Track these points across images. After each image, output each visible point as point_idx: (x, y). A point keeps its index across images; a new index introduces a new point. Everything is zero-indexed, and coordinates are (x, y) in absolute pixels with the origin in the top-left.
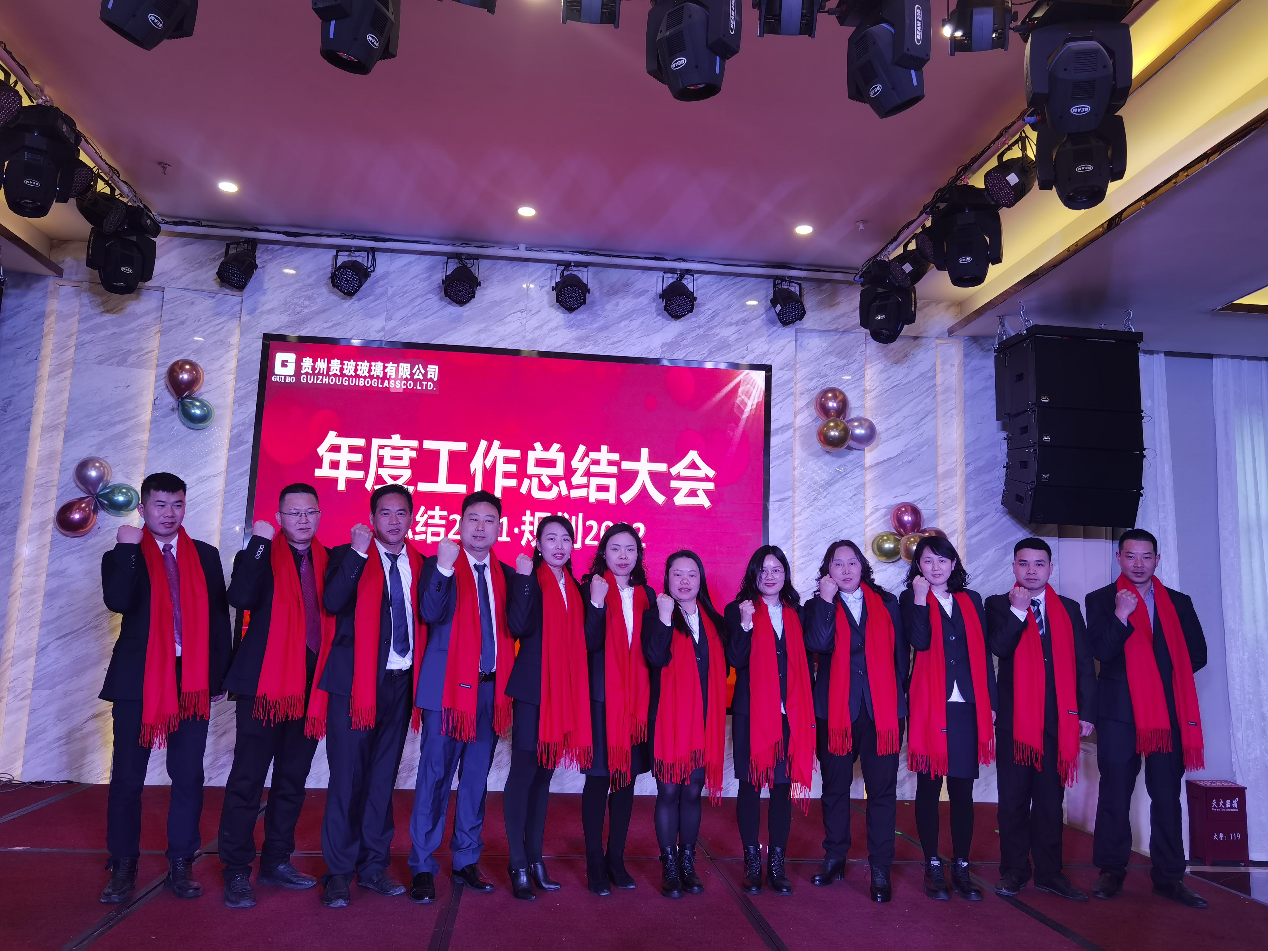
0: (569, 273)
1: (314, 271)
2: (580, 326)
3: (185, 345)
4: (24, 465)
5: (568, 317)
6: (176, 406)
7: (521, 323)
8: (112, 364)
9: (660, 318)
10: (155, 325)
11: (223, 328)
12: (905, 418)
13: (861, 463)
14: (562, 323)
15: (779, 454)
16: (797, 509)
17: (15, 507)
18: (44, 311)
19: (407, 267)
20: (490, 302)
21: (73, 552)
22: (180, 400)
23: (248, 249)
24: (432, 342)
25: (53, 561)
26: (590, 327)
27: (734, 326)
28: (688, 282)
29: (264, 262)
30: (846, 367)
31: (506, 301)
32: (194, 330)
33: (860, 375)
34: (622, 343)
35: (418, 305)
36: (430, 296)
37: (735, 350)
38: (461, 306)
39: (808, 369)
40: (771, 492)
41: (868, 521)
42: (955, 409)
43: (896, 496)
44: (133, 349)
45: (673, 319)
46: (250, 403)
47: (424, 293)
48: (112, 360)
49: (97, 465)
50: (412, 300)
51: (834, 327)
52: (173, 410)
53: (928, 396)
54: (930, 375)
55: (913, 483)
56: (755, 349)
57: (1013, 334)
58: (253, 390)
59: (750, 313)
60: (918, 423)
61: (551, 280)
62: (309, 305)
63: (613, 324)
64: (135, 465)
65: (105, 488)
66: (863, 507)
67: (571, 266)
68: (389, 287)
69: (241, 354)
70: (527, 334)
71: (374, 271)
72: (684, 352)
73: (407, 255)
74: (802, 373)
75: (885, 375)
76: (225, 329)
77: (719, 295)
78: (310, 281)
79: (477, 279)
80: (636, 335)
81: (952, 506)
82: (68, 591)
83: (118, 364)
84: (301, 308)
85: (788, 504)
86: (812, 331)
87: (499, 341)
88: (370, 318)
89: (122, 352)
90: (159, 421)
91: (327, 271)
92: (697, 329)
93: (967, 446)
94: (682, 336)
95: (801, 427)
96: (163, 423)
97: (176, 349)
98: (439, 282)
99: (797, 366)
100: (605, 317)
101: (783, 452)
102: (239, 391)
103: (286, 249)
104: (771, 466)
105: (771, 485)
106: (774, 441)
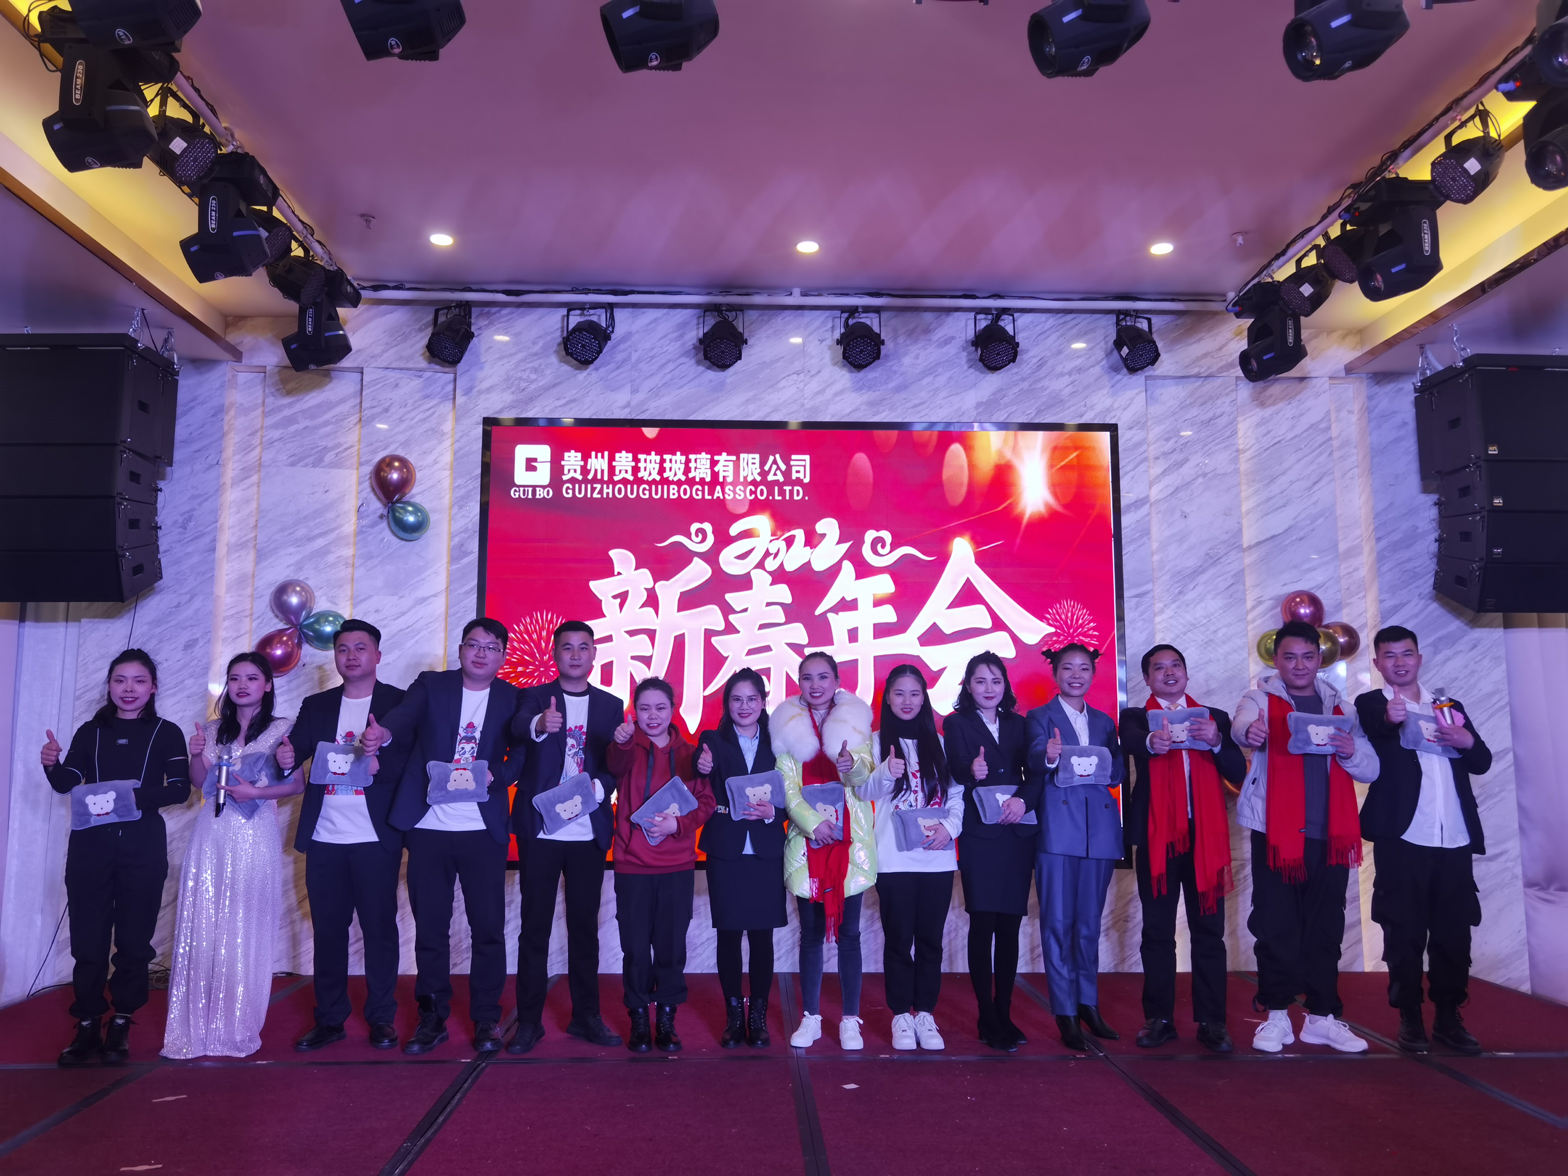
0: (855, 321)
1: (540, 337)
2: (871, 387)
3: (391, 437)
4: (212, 593)
5: (856, 377)
6: (385, 513)
7: (798, 387)
8: (306, 465)
9: (972, 370)
10: (353, 415)
11: (433, 413)
12: (1292, 483)
13: (1238, 544)
14: (849, 385)
16: (1159, 606)
17: (205, 644)
18: (223, 405)
19: (653, 325)
20: (758, 364)
22: (389, 505)
23: (460, 315)
24: (691, 418)
26: (884, 387)
27: (1067, 376)
28: (1006, 324)
29: (479, 329)
30: (1212, 422)
31: (777, 361)
32: (400, 418)
33: (1231, 431)
34: (926, 405)
35: (670, 372)
36: (683, 360)
37: (1069, 407)
38: (724, 371)
39: (1162, 427)
40: (1125, 586)
41: (1250, 617)
42: (1356, 469)
43: (1285, 584)
44: (330, 445)
45: (988, 372)
46: (472, 504)
47: (676, 356)
48: (306, 461)
49: (298, 589)
50: (663, 366)
51: (1194, 371)
52: (381, 517)
53: (1321, 454)
54: (1323, 425)
55: (1306, 566)
56: (1095, 405)
57: (1440, 368)
58: (475, 488)
59: (1087, 359)
60: (1310, 488)
61: (833, 331)
62: (536, 380)
63: (913, 383)
64: (340, 587)
65: (307, 618)
66: (1244, 600)
67: (859, 312)
68: (633, 352)
69: (458, 445)
70: (806, 401)
71: (613, 332)
72: (1005, 413)
73: (652, 310)
74: (1155, 432)
75: (1263, 430)
76: (436, 414)
77: (1046, 338)
78: (536, 349)
79: (741, 335)
80: (943, 394)
81: (1357, 594)
83: (314, 465)
84: (527, 384)
85: (1148, 599)
86: (1165, 378)
87: (772, 412)
88: (612, 391)
89: (317, 450)
90: (366, 532)
91: (557, 336)
92: (1020, 382)
93: (1377, 516)
94: (1000, 392)
95: (1158, 501)
96: (371, 534)
97: (381, 443)
98: (695, 341)
99: (1149, 423)
100: (902, 374)
101: (1138, 534)
102: (457, 490)
103: (505, 311)
104: (1123, 553)
105: (1125, 577)
106: (1126, 520)
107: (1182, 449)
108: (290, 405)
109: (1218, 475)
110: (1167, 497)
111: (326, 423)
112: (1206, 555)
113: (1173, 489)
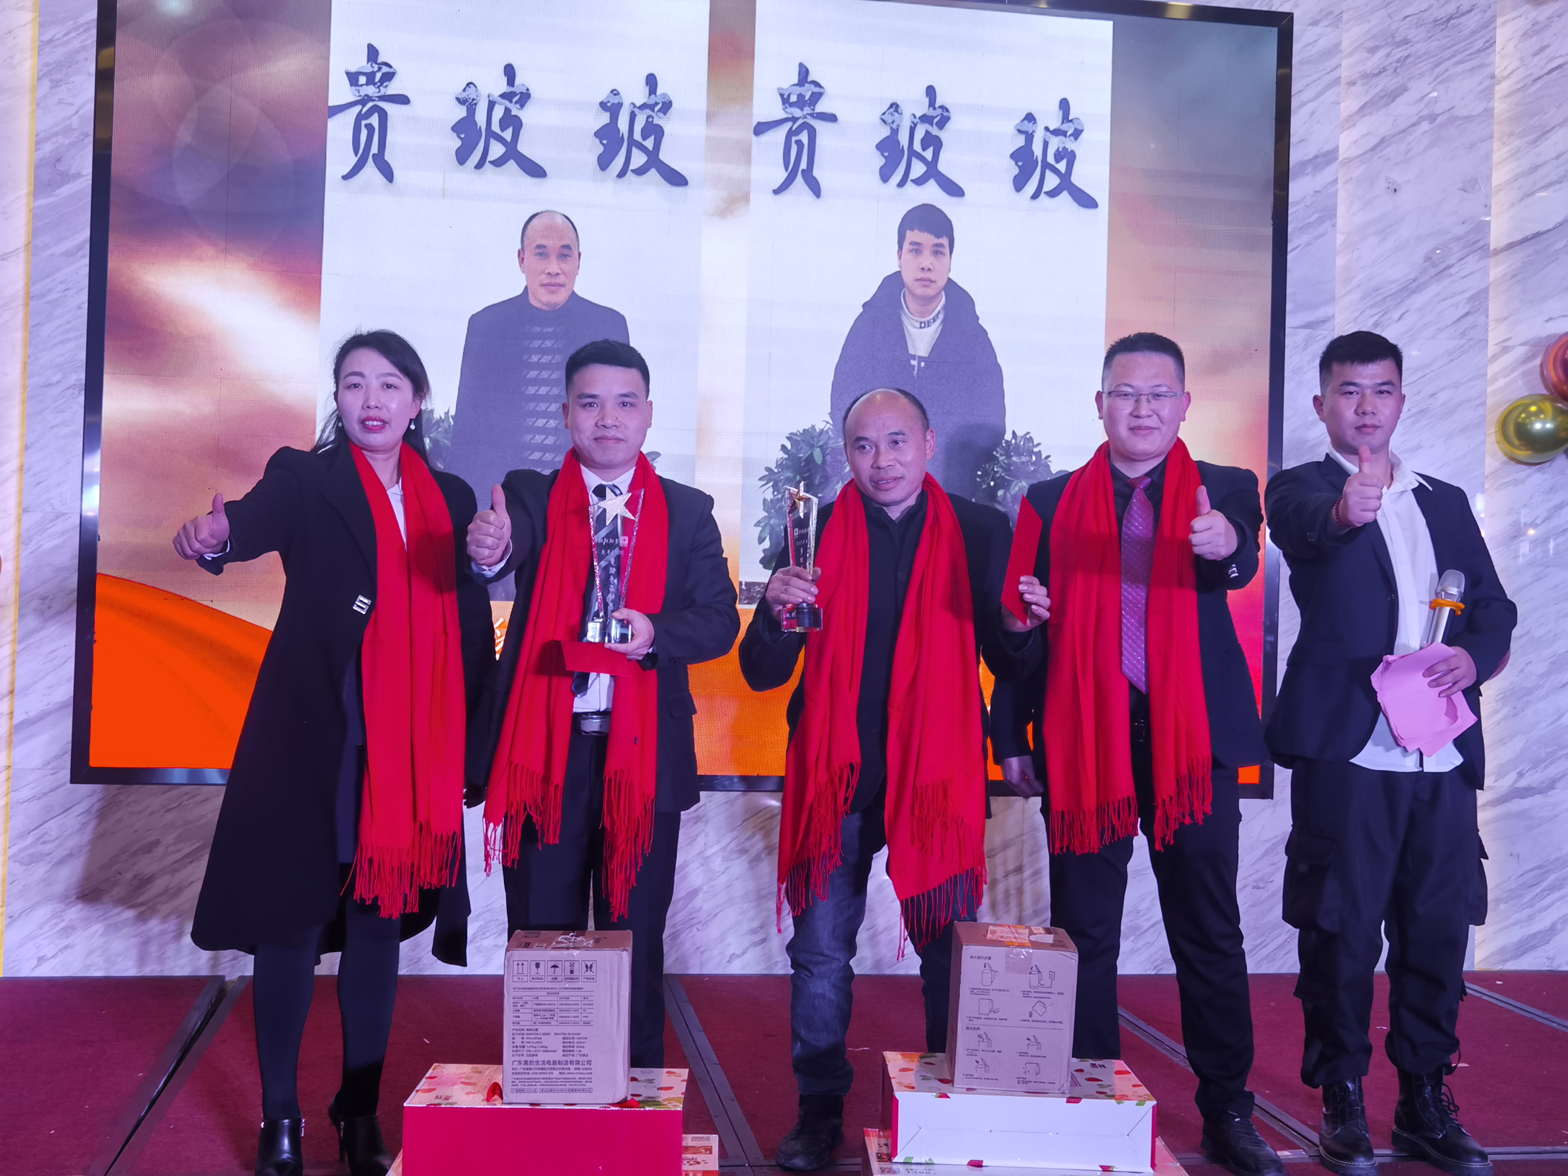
13: (1481, 243)
15: (1307, 221)
30: (1452, 22)
33: (1484, 40)
39: (1365, 27)
40: (1289, 306)
41: (1492, 371)
43: (1550, 319)
46: (78, 80)
58: (84, 48)
66: (1484, 343)
74: (1351, 35)
75: (1533, 44)
95: (1349, 161)
99: (1345, 17)
101: (1316, 216)
102: (47, 49)
104: (1289, 248)
105: (1289, 291)
106: (1297, 190)
107: (1396, 69)
109: (1457, 118)
110: (1366, 153)
112: (1428, 258)
113: (1377, 140)
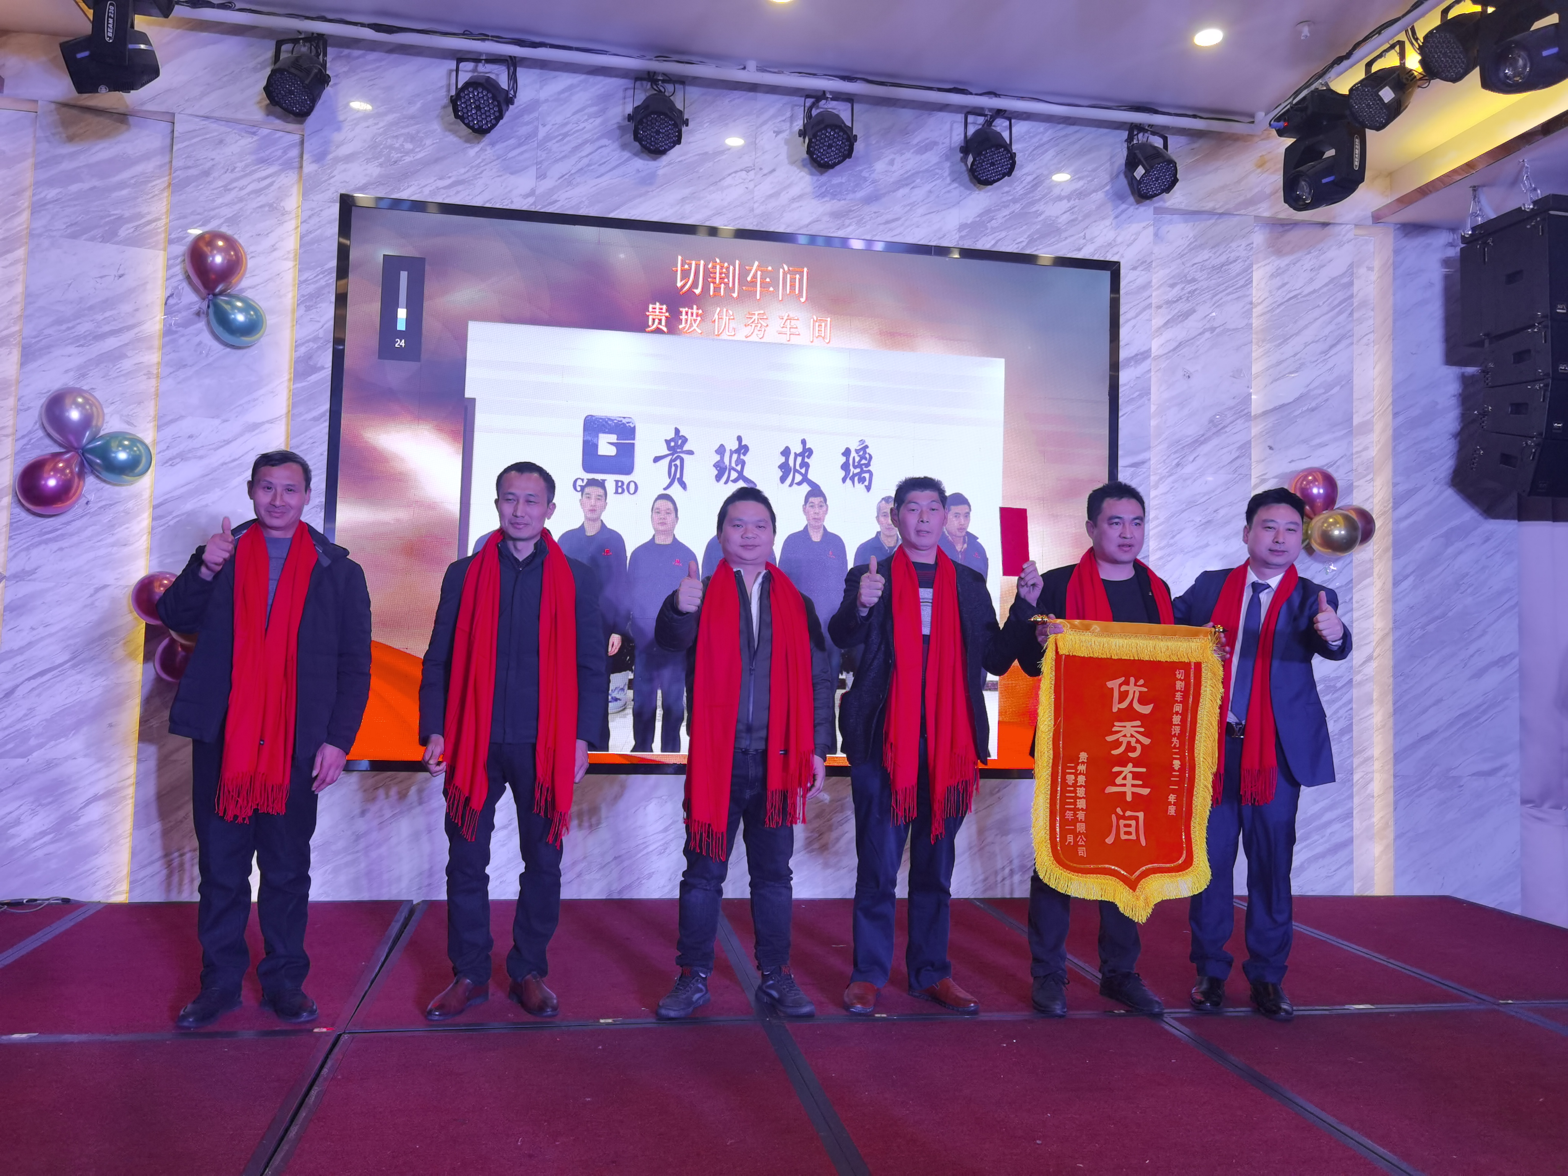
0: (818, 111)
1: (419, 95)
2: (836, 195)
3: (213, 209)
5: (818, 180)
6: (204, 308)
7: (747, 188)
8: (92, 239)
9: (955, 185)
10: (159, 177)
11: (271, 184)
12: (1306, 345)
13: (1246, 411)
14: (809, 189)
15: (1131, 397)
16: (1153, 479)
19: (566, 94)
20: (699, 155)
21: (46, 542)
22: (211, 297)
23: (312, 51)
24: (611, 215)
25: (15, 556)
26: (850, 196)
27: (1065, 201)
28: (1001, 128)
30: (1224, 268)
32: (225, 186)
33: (1244, 279)
34: (900, 222)
35: (587, 156)
36: (605, 141)
37: (1066, 238)
38: (655, 159)
39: (1167, 271)
40: (1120, 453)
42: (1372, 334)
43: (1292, 461)
44: (126, 215)
45: (975, 188)
46: (324, 305)
47: (595, 137)
48: (92, 233)
49: (80, 400)
50: (578, 147)
51: (1209, 206)
52: (198, 314)
53: (1340, 313)
54: (1345, 280)
55: (1316, 441)
56: (1096, 237)
58: (328, 285)
61: (791, 122)
62: (412, 151)
63: (886, 193)
64: (140, 403)
65: (93, 439)
66: (1248, 476)
67: (827, 99)
68: (540, 126)
69: (306, 227)
71: (515, 96)
72: (993, 239)
74: (1158, 276)
75: (1277, 281)
76: (276, 186)
77: (1043, 153)
78: (413, 109)
79: (681, 114)
80: (921, 211)
82: (43, 603)
83: (105, 239)
84: (399, 155)
85: (1143, 470)
86: (1176, 211)
87: (714, 215)
88: (512, 174)
89: (107, 219)
90: (176, 332)
91: (442, 97)
92: (1011, 204)
93: (1395, 388)
94: (988, 213)
95: (1158, 357)
96: (183, 336)
97: (199, 217)
98: (619, 119)
99: (1154, 264)
100: (873, 182)
101: (1137, 393)
102: (304, 286)
103: (372, 56)
104: (1120, 415)
105: (1120, 443)
106: (1124, 376)
107: (1188, 298)
108: (72, 156)
109: (1228, 330)
110: (1169, 352)
111: (122, 185)
112: (1211, 421)
113: (1177, 344)
